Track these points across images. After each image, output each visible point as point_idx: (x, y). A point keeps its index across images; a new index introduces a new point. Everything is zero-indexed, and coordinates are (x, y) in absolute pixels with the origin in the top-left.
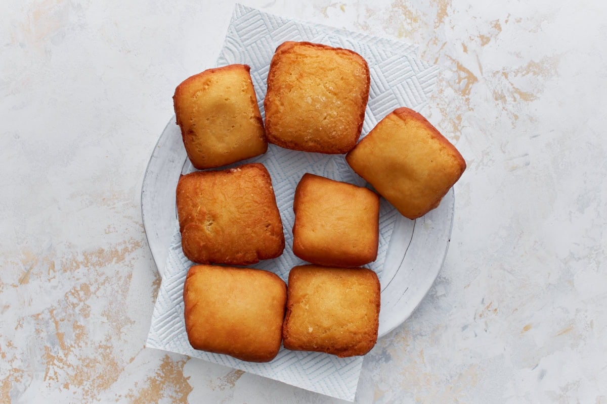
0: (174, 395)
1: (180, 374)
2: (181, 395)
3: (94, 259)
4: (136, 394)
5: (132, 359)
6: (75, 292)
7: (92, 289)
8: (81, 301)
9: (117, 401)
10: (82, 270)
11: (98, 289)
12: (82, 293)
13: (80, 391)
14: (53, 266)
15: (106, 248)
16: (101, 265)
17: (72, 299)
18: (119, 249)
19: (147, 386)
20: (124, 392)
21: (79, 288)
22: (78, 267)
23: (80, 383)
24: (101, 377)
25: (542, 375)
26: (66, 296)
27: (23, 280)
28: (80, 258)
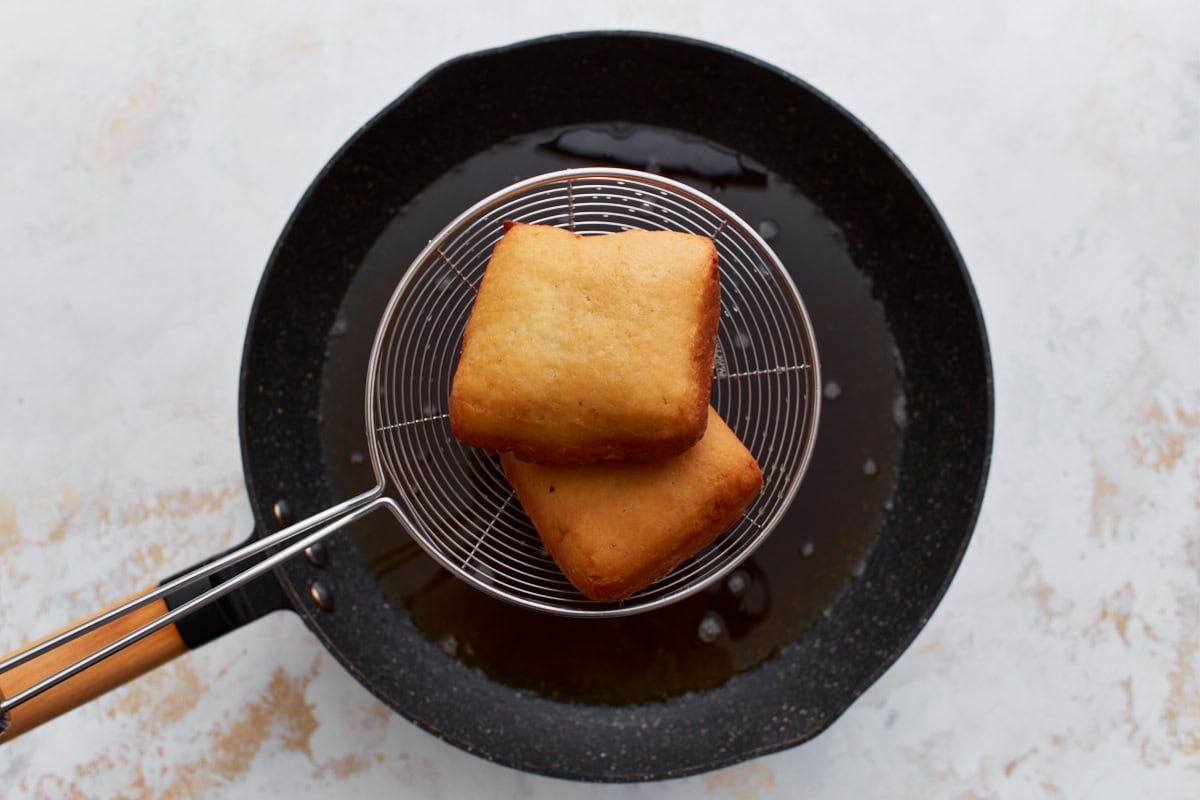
0: (288, 734)
1: (300, 698)
2: (298, 735)
3: (174, 505)
4: (226, 730)
5: (223, 672)
6: (138, 559)
7: (167, 553)
8: (146, 571)
9: (193, 740)
10: (154, 521)
11: (176, 554)
12: (149, 561)
13: (132, 722)
14: (105, 515)
15: (194, 488)
16: (183, 514)
17: (133, 570)
18: (216, 490)
19: (243, 718)
20: (207, 726)
21: (144, 551)
22: (146, 517)
23: (135, 709)
24: (170, 700)
25: (892, 720)
26: (124, 565)
27: (57, 535)
28: (152, 503)
